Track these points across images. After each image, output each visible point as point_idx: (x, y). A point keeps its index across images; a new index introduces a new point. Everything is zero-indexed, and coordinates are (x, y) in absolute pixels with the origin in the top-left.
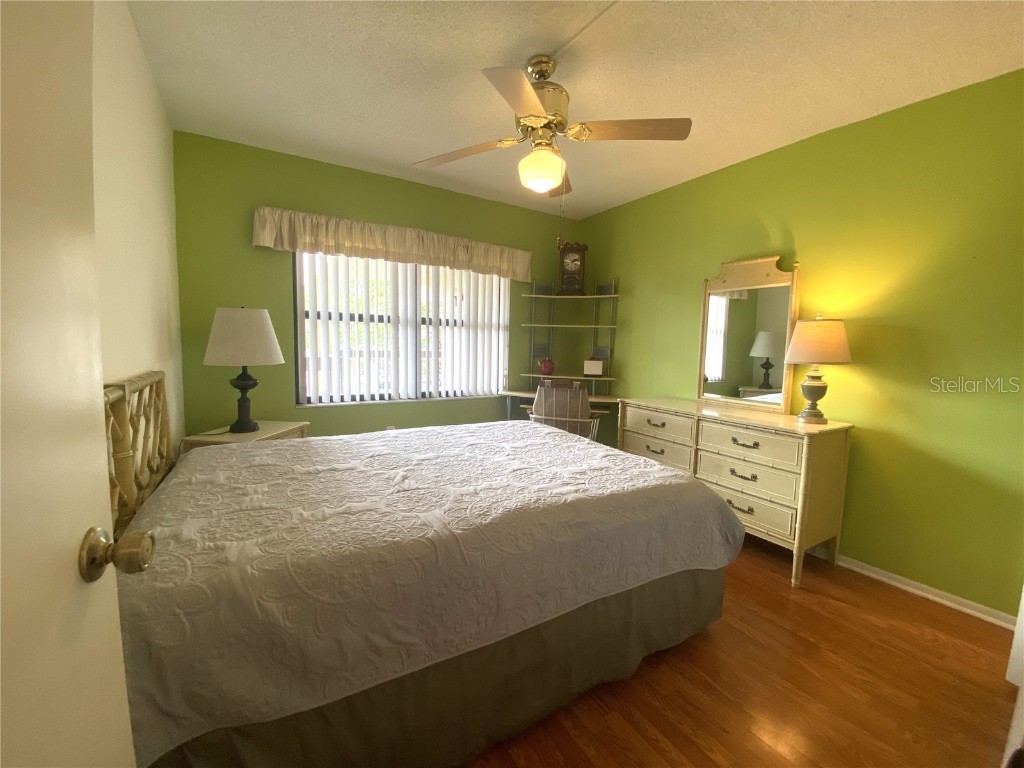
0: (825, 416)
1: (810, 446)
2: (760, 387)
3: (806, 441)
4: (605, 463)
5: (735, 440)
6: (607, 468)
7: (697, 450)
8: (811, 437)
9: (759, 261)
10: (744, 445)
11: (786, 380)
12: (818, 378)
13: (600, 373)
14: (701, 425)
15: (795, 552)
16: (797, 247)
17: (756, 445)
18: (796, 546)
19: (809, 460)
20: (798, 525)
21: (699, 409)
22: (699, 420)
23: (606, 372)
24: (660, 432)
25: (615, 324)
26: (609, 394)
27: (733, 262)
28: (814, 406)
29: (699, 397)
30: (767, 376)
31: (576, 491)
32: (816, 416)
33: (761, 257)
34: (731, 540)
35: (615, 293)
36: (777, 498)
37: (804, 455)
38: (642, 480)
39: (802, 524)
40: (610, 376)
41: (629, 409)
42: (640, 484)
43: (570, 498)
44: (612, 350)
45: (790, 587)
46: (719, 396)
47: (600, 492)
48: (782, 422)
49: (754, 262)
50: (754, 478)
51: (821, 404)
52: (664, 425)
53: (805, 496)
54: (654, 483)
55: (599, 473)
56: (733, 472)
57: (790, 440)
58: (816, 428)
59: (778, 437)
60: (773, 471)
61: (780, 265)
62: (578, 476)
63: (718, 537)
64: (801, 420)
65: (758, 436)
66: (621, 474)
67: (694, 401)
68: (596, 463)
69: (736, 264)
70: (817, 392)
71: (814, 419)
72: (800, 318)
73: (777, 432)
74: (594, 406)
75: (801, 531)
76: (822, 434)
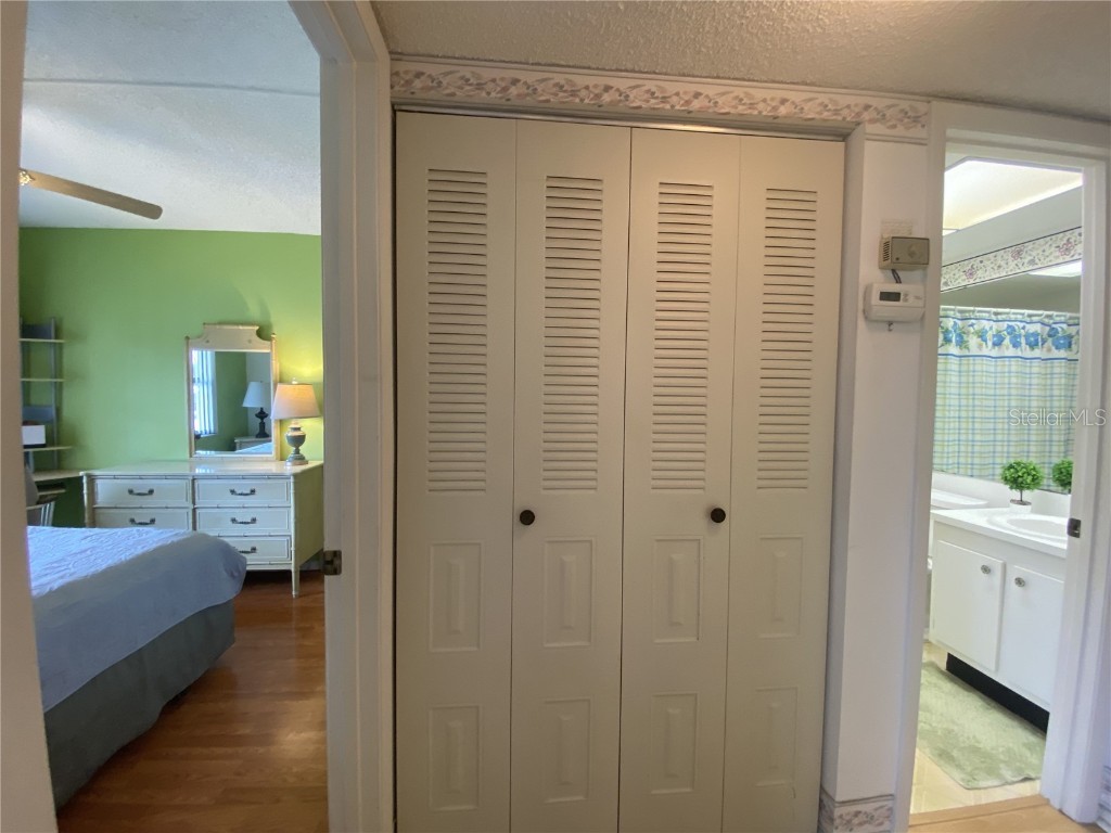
0: (307, 458)
1: (295, 483)
2: (257, 436)
3: (292, 480)
4: (86, 544)
5: (233, 492)
6: (94, 548)
7: (194, 510)
8: (296, 476)
9: (241, 327)
10: (241, 494)
11: (274, 432)
12: (298, 429)
13: (43, 441)
14: (196, 484)
15: (293, 570)
16: (273, 319)
17: (253, 492)
18: (293, 565)
19: (296, 494)
20: (293, 549)
21: (192, 469)
22: (193, 480)
23: (51, 439)
24: (147, 501)
25: (61, 377)
26: (59, 468)
27: (215, 324)
28: (297, 451)
29: (191, 456)
30: (262, 425)
31: (62, 577)
32: (300, 459)
33: (242, 324)
34: (236, 574)
35: (56, 338)
36: (274, 531)
37: (292, 491)
38: (139, 547)
39: (296, 546)
40: (59, 444)
41: (98, 482)
42: (139, 550)
43: (56, 586)
44: (59, 410)
45: (292, 598)
46: (213, 452)
47: (93, 570)
48: (273, 468)
49: (236, 327)
50: (254, 520)
51: (302, 449)
52: (151, 492)
53: (296, 523)
54: (155, 546)
55: (83, 555)
56: (234, 520)
57: (281, 481)
58: (299, 469)
59: (269, 482)
60: (270, 510)
61: (260, 334)
62: (55, 565)
63: (224, 574)
64: (289, 464)
65: (251, 484)
66: (113, 549)
67: (185, 461)
68: (74, 549)
69: (218, 327)
70: (298, 441)
71: (298, 462)
72: (281, 381)
73: (270, 477)
74: (42, 486)
75: (296, 551)
76: (304, 473)
